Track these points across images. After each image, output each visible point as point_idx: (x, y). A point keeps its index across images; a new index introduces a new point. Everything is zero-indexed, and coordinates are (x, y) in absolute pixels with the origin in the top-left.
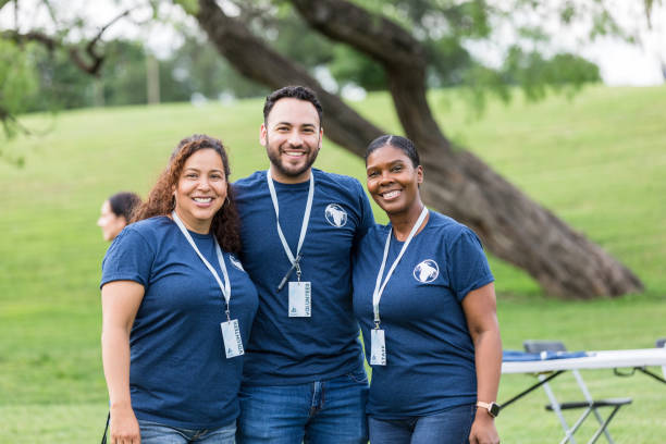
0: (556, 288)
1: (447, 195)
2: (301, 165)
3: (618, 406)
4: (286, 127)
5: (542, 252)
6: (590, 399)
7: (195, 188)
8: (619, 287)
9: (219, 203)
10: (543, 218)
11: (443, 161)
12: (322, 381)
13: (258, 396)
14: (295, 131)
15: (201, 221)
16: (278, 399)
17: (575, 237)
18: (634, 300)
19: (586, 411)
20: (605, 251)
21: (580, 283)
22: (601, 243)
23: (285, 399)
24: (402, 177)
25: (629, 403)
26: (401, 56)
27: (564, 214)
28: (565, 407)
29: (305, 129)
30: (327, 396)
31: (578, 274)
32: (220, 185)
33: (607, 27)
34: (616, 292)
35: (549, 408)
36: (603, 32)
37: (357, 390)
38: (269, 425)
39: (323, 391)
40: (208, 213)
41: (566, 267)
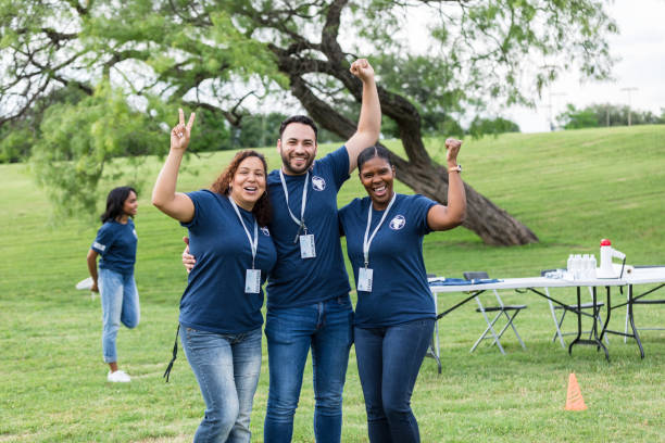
0: (491, 240)
1: (431, 191)
2: (303, 166)
3: (518, 309)
4: (294, 142)
5: (483, 221)
6: (502, 306)
7: (245, 180)
8: (525, 239)
9: (261, 191)
10: (482, 201)
11: (429, 172)
12: (324, 302)
13: (283, 316)
14: (300, 144)
15: (248, 203)
16: (296, 318)
17: (500, 212)
18: (533, 247)
19: (500, 312)
20: (516, 220)
21: (503, 237)
22: (515, 215)
23: (301, 318)
24: (385, 177)
25: (525, 308)
26: (407, 116)
27: (494, 200)
28: (487, 310)
29: (306, 143)
30: (328, 317)
31: (503, 233)
32: (262, 180)
33: (517, 99)
34: (523, 242)
35: (478, 311)
36: (515, 101)
37: (346, 314)
38: (289, 335)
39: (325, 313)
40: (253, 198)
41: (496, 228)
